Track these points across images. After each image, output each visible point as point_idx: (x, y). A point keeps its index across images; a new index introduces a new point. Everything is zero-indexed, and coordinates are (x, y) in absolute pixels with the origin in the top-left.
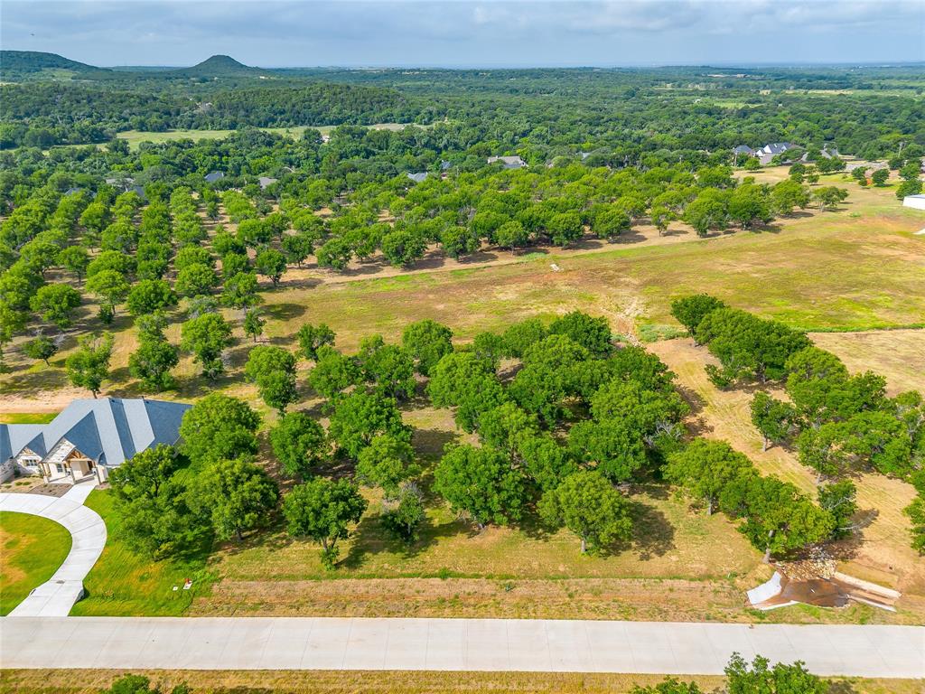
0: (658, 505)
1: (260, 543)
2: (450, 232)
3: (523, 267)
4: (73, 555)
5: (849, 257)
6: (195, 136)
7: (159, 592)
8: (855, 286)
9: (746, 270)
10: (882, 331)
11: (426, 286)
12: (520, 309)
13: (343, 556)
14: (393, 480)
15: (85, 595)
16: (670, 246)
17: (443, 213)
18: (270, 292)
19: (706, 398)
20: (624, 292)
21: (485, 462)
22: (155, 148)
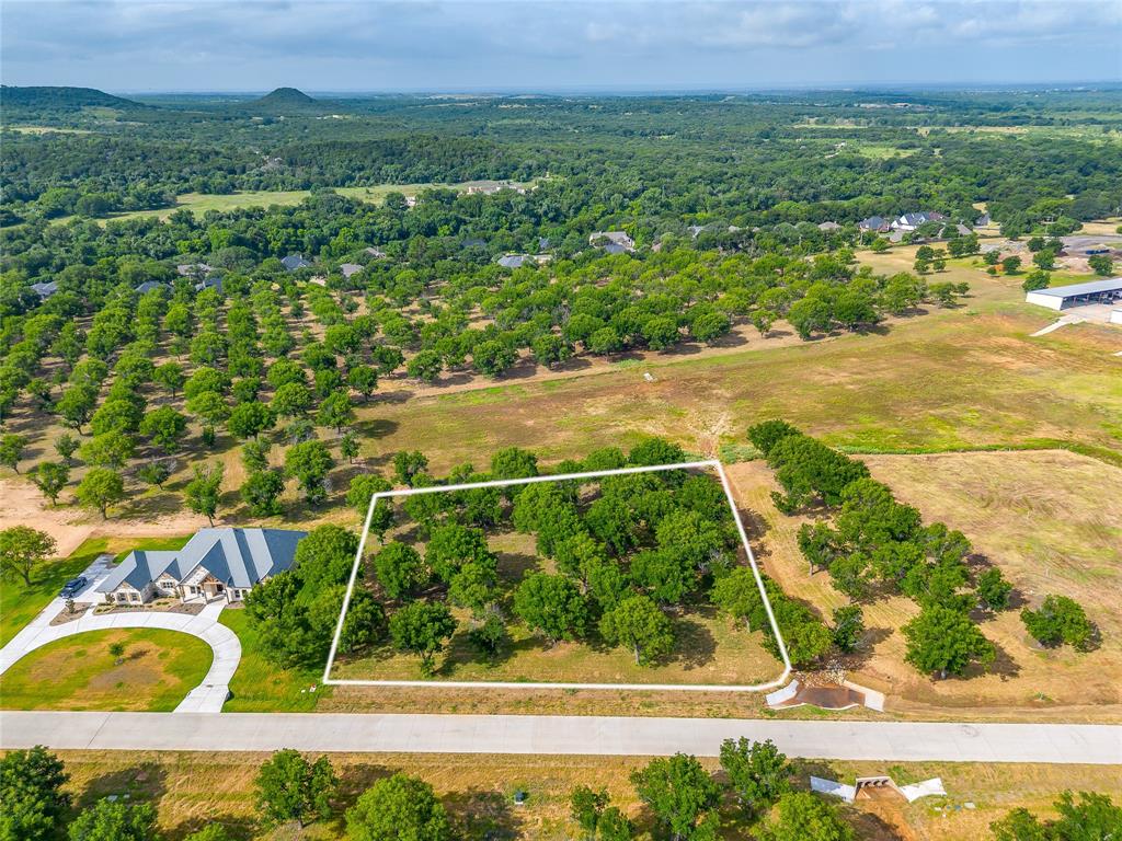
0: (707, 623)
1: (369, 655)
2: (543, 340)
3: (616, 377)
4: (216, 665)
5: (953, 365)
6: (264, 200)
7: (290, 694)
8: (948, 400)
9: (843, 380)
10: (956, 453)
11: (517, 399)
12: (608, 426)
13: (438, 666)
14: (480, 602)
15: (231, 696)
16: (769, 351)
17: (536, 314)
18: (363, 407)
19: (770, 522)
20: (714, 407)
21: (555, 588)
22: (221, 219)
